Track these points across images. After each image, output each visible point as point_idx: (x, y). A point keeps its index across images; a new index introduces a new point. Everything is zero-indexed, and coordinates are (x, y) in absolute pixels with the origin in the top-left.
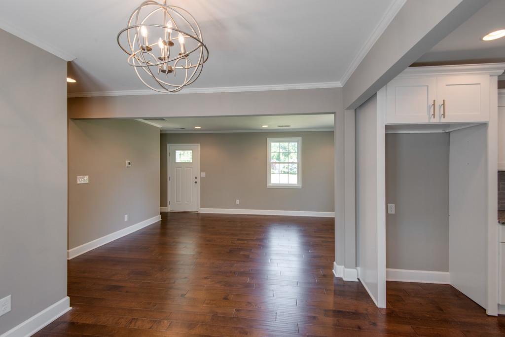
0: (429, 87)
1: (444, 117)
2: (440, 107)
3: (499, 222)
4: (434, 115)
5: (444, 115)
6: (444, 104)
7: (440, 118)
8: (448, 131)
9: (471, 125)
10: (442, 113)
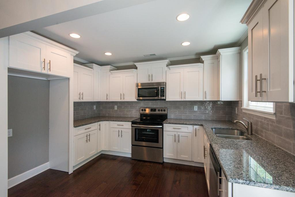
0: (41, 49)
1: (50, 71)
2: (48, 65)
3: (74, 127)
4: (44, 68)
5: (50, 69)
6: (50, 63)
7: (48, 71)
8: (49, 79)
9: (62, 78)
10: (49, 68)
